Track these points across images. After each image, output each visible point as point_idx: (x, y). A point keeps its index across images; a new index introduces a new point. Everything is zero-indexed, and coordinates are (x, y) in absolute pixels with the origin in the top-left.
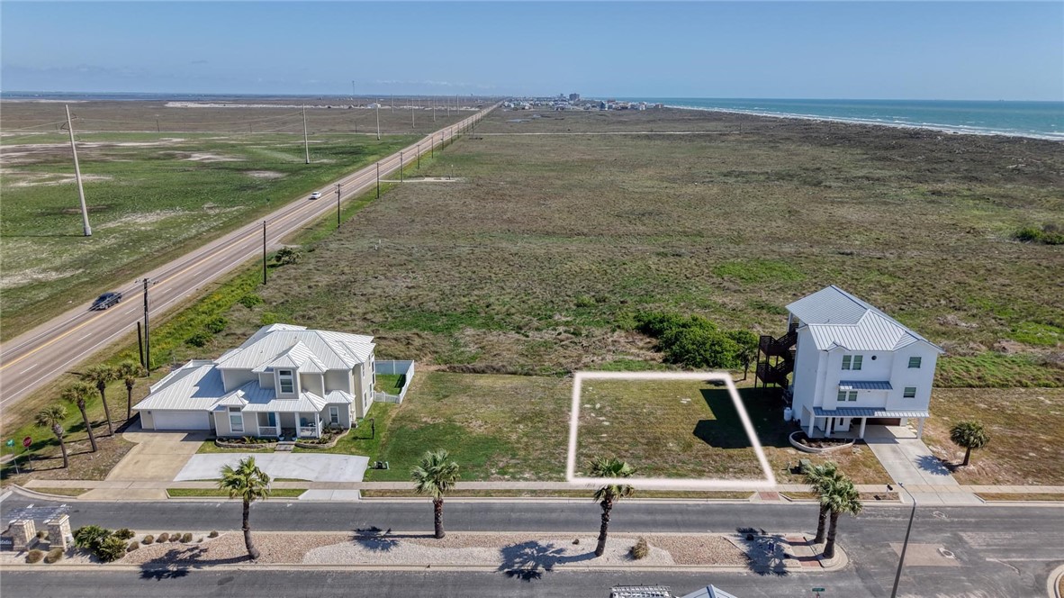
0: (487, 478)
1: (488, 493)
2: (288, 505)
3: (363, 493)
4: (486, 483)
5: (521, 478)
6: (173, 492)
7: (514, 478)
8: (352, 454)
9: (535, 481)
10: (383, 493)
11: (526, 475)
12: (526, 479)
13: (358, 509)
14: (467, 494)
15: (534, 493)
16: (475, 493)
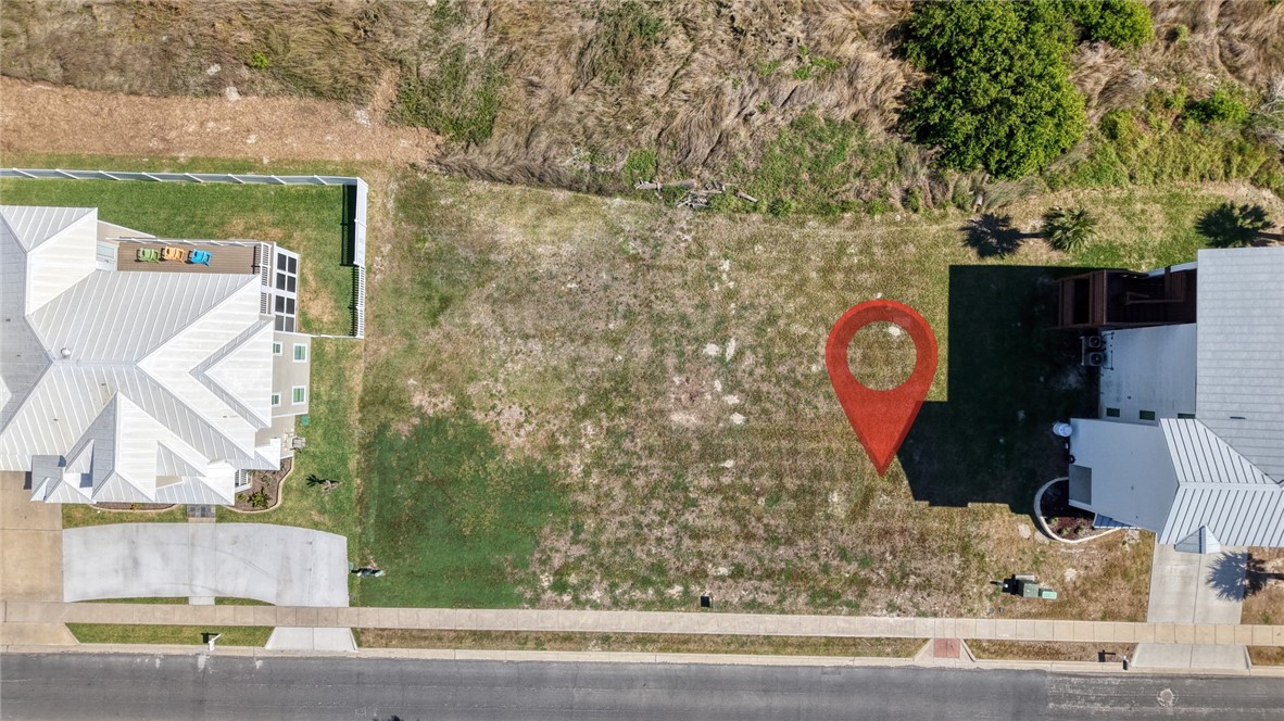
0: (535, 602)
1: (540, 640)
2: (259, 664)
3: (359, 635)
4: (533, 613)
5: (588, 601)
6: (80, 631)
7: (578, 603)
8: (316, 526)
9: (609, 609)
10: (386, 636)
11: (596, 595)
12: (595, 606)
13: (359, 675)
14: (507, 642)
15: (606, 640)
16: (519, 639)
